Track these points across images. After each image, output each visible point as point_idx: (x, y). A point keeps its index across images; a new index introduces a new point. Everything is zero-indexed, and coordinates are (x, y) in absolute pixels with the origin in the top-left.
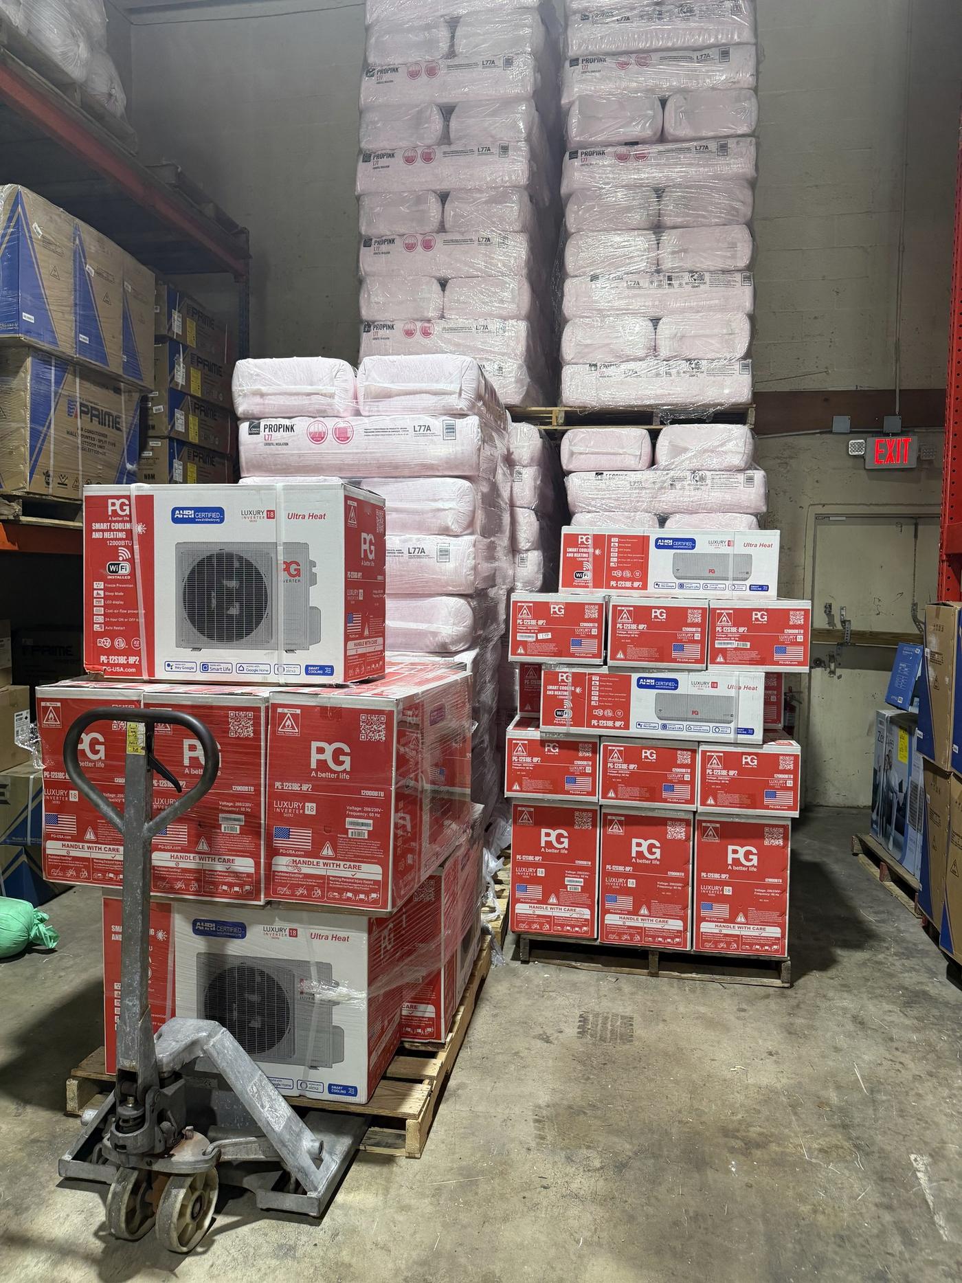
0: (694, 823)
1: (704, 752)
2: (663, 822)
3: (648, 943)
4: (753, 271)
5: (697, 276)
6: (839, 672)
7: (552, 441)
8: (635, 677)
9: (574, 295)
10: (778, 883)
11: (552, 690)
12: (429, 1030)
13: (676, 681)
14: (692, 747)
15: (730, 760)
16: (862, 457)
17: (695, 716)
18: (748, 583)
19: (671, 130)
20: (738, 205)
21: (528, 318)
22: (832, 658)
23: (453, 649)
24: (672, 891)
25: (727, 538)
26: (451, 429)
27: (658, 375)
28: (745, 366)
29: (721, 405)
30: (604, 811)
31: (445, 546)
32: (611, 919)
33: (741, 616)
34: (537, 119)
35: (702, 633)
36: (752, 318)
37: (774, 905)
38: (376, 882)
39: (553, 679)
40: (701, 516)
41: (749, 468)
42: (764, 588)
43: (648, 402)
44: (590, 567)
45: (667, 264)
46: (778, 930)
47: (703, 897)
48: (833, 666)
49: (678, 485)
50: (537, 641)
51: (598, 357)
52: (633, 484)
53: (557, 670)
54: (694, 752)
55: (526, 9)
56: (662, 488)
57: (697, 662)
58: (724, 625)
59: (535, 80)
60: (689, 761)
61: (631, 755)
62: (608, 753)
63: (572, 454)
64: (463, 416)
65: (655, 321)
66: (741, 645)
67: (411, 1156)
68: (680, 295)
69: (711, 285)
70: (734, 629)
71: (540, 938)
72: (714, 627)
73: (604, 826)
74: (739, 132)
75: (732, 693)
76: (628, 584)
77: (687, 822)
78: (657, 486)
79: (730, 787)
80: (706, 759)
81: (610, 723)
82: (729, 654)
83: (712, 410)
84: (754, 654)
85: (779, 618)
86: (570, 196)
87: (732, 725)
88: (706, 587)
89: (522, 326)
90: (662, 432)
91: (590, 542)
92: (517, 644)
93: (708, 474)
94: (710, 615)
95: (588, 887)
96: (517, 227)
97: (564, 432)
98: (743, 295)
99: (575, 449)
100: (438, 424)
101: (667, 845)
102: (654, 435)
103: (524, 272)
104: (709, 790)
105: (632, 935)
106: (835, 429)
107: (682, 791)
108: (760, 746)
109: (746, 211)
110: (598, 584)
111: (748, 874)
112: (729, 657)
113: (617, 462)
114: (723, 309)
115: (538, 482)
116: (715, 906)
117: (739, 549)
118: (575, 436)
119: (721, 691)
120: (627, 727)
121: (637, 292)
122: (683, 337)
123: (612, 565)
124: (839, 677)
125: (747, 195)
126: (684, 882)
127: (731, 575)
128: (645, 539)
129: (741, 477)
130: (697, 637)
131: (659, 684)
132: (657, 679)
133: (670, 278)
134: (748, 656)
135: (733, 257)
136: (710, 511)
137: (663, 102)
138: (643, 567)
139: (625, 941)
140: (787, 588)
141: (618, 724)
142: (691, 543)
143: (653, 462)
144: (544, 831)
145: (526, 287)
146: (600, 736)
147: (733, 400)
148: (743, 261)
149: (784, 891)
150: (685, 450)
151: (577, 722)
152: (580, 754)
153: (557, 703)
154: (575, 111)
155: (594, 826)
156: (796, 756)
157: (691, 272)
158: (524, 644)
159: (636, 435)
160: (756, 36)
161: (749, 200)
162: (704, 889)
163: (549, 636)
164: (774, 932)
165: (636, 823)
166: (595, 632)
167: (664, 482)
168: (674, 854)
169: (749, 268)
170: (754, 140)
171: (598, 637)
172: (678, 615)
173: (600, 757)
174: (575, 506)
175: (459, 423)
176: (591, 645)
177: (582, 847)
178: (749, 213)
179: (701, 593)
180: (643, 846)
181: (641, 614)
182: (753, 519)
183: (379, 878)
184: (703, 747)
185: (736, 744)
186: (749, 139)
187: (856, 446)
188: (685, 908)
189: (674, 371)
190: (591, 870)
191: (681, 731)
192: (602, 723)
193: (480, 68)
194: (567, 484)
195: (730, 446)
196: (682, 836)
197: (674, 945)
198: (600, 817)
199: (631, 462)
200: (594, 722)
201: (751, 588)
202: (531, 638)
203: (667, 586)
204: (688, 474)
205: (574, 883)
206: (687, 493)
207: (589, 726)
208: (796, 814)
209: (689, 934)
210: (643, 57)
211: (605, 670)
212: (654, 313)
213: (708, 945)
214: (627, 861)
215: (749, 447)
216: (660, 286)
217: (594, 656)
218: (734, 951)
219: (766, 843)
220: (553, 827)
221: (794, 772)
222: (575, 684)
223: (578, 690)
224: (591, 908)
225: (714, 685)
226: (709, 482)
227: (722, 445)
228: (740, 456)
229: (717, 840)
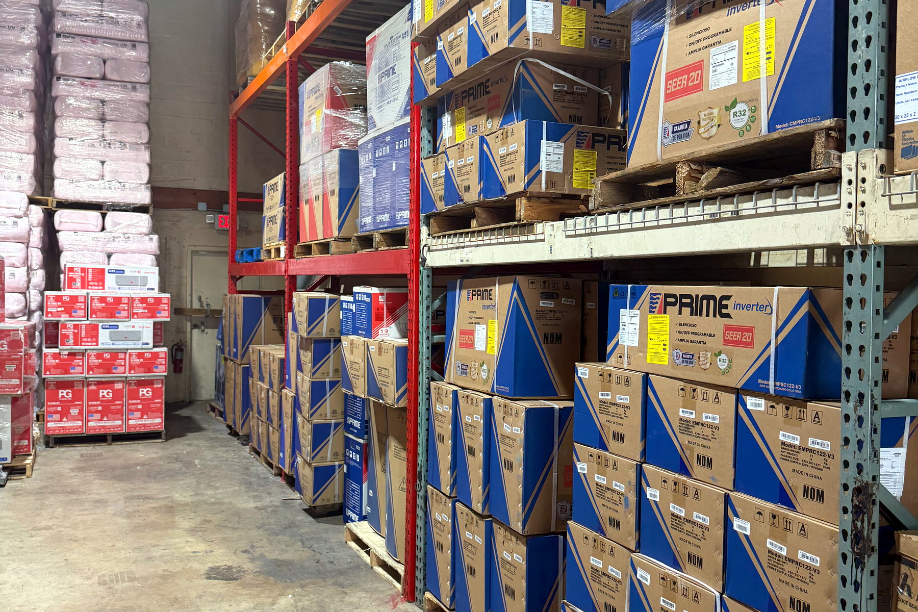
0: (126, 381)
1: (130, 353)
2: (113, 382)
3: (107, 431)
4: (151, 144)
5: (123, 145)
6: (206, 330)
7: (49, 215)
8: (100, 325)
9: (60, 147)
10: (160, 402)
11: (64, 331)
12: (26, 449)
13: (118, 326)
14: (125, 351)
15: (140, 355)
16: (213, 223)
17: (126, 339)
18: (147, 287)
19: (109, 76)
20: (142, 114)
21: (35, 153)
22: (202, 324)
23: (17, 316)
24: (117, 409)
25: (137, 270)
26: (15, 223)
27: (105, 188)
28: (148, 187)
29: (137, 204)
30: (87, 380)
31: (13, 272)
32: (91, 424)
33: (143, 300)
34: (38, 59)
35: (128, 307)
36: (150, 166)
37: (159, 410)
38: (18, 385)
39: (64, 326)
40: (128, 255)
41: (151, 234)
42: (153, 289)
43: (100, 200)
44: (80, 280)
45: (109, 137)
46: (160, 419)
47: (130, 410)
48: (203, 328)
49: (117, 240)
50: (57, 311)
51: (75, 177)
52: (93, 239)
53: (67, 323)
54: (126, 353)
55: (32, 6)
56: (108, 241)
57: (126, 318)
58: (137, 304)
59: (38, 40)
60: (124, 357)
61: (99, 356)
62: (89, 356)
63: (61, 222)
64: (20, 217)
65: (103, 163)
66: (144, 311)
67: (28, 477)
68: (115, 152)
69: (130, 149)
70: (141, 305)
71: (59, 436)
72: (133, 304)
73: (88, 386)
74: (142, 81)
75: (141, 329)
76: (97, 288)
77: (123, 382)
78: (106, 240)
79: (141, 365)
80: (130, 355)
81: (90, 344)
82: (139, 315)
83: (132, 206)
84: (149, 315)
85: (158, 301)
86: (56, 97)
87: (141, 342)
88: (129, 289)
89: (32, 157)
90: (108, 215)
91: (79, 270)
92: (48, 313)
93: (131, 236)
94: (131, 300)
95: (81, 413)
96: (29, 110)
97: (56, 211)
98: (146, 156)
99: (63, 220)
100: (10, 221)
101: (115, 392)
102: (104, 216)
103: (33, 131)
104: (132, 368)
105: (100, 429)
106: (199, 209)
107: (121, 369)
108: (152, 349)
109: (146, 117)
110: (83, 287)
111: (148, 399)
112: (140, 316)
113: (85, 227)
114: (136, 161)
115: (42, 235)
116: (135, 413)
117: (142, 274)
118: (62, 213)
119: (136, 329)
120: (97, 345)
121: (92, 148)
122: (117, 172)
123: (89, 280)
124: (207, 333)
125: (146, 110)
126: (122, 405)
127: (139, 284)
128: (103, 270)
129: (147, 238)
130: (126, 308)
131: (111, 327)
132: (110, 325)
133: (109, 144)
134: (146, 315)
135: (140, 138)
136: (133, 253)
137: (105, 62)
138: (103, 281)
139: (98, 432)
140: (162, 289)
141: (93, 344)
142: (123, 272)
143: (103, 229)
144: (60, 391)
145: (33, 138)
146: (86, 349)
147: (142, 203)
148: (145, 140)
149: (162, 404)
150: (120, 224)
151: (76, 344)
152: (77, 357)
153: (66, 336)
154: (59, 59)
155: (83, 387)
156: (166, 352)
157: (120, 142)
158: (51, 313)
159: (95, 215)
160: (149, 39)
161: (147, 112)
162: (130, 407)
163: (63, 309)
164: (159, 420)
165: (101, 384)
166: (83, 307)
167: (110, 238)
168: (118, 395)
169: (148, 143)
170: (148, 86)
171: (84, 309)
172: (118, 300)
173: (86, 359)
174: (63, 248)
175: (18, 220)
176: (81, 313)
177: (77, 396)
178: (147, 119)
179: (128, 291)
180: (104, 393)
181: (102, 299)
182: (154, 257)
183: (19, 383)
184: (129, 351)
185: (142, 349)
186: (146, 85)
187: (210, 218)
188: (122, 415)
189: (113, 187)
190: (82, 405)
191: (120, 345)
192: (86, 344)
193: (7, 29)
194: (58, 236)
195: (141, 224)
196: (121, 387)
197: (118, 431)
198: (85, 383)
199: (92, 228)
200: (83, 344)
201: (148, 289)
202: (54, 310)
203: (113, 288)
204: (121, 235)
205: (74, 411)
206: (121, 244)
207: (81, 345)
208: (166, 374)
209: (124, 426)
210: (94, 39)
211: (88, 322)
212: (103, 159)
213: (132, 429)
214: (98, 400)
215: (150, 225)
216: (105, 147)
217: (83, 317)
218: (143, 430)
219: (155, 386)
220: (65, 389)
221: (165, 358)
222: (74, 329)
223: (76, 331)
224: (82, 421)
225: (133, 327)
226: (131, 239)
227: (137, 223)
228: (146, 229)
229: (135, 387)
